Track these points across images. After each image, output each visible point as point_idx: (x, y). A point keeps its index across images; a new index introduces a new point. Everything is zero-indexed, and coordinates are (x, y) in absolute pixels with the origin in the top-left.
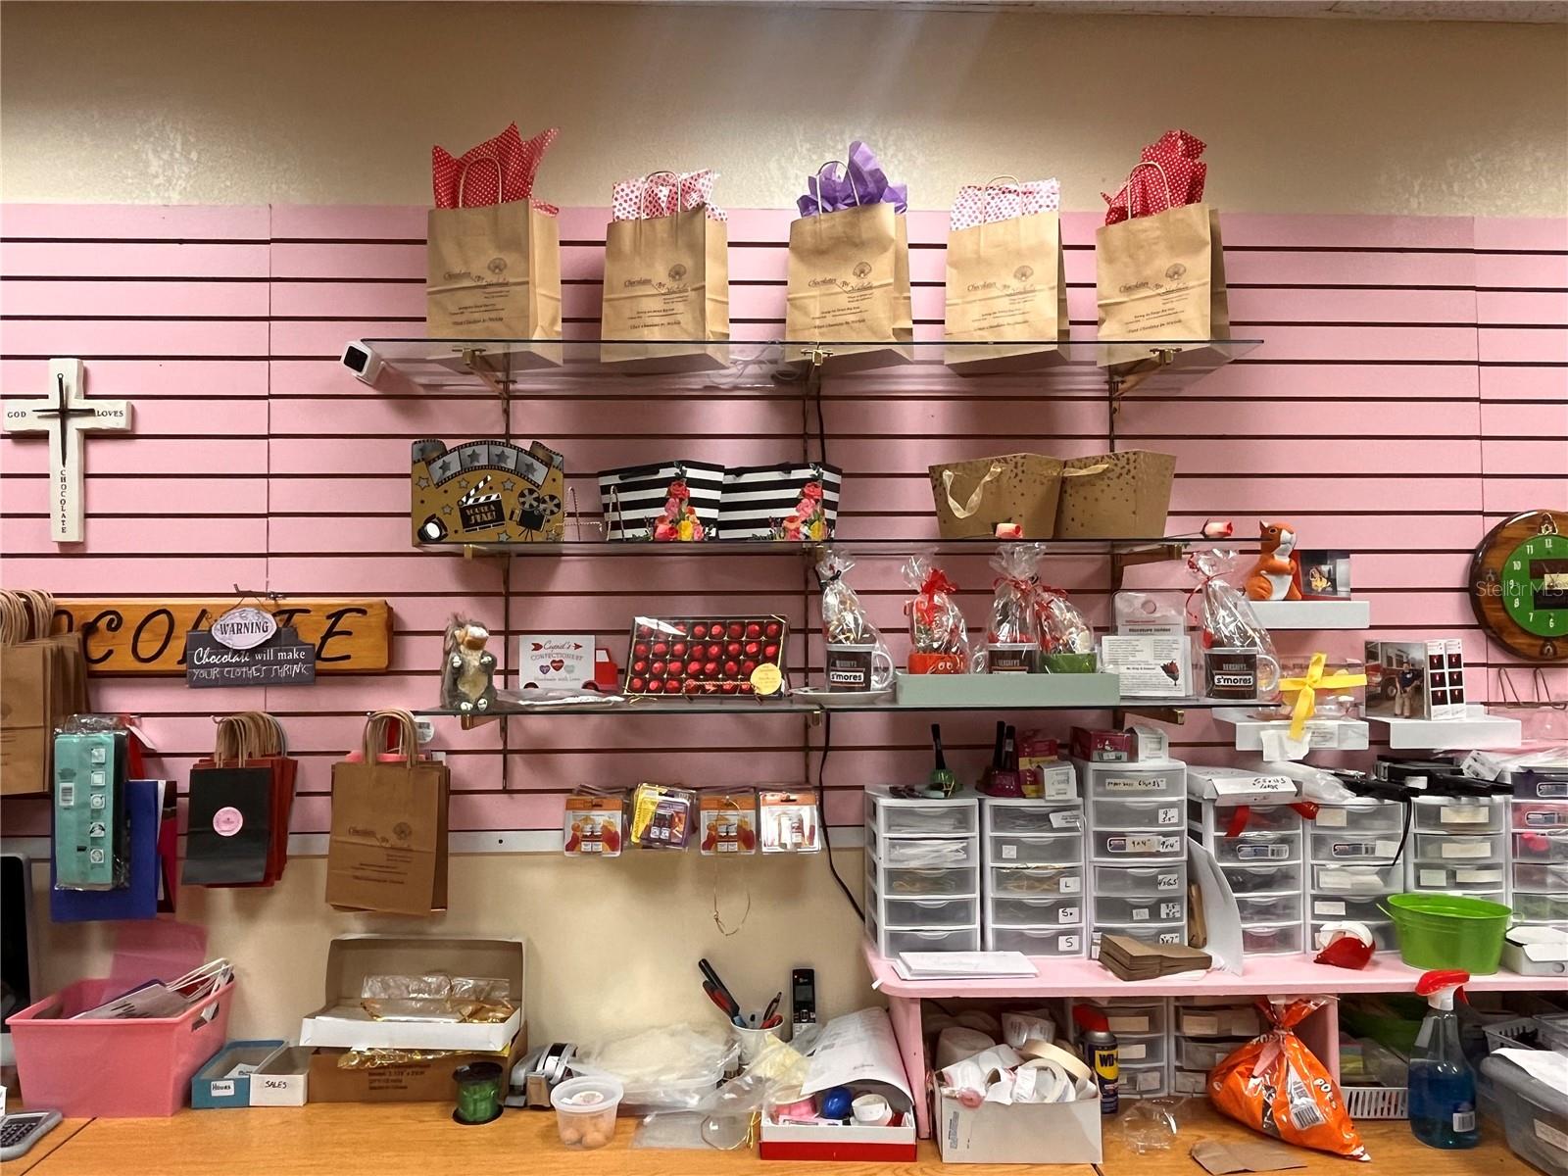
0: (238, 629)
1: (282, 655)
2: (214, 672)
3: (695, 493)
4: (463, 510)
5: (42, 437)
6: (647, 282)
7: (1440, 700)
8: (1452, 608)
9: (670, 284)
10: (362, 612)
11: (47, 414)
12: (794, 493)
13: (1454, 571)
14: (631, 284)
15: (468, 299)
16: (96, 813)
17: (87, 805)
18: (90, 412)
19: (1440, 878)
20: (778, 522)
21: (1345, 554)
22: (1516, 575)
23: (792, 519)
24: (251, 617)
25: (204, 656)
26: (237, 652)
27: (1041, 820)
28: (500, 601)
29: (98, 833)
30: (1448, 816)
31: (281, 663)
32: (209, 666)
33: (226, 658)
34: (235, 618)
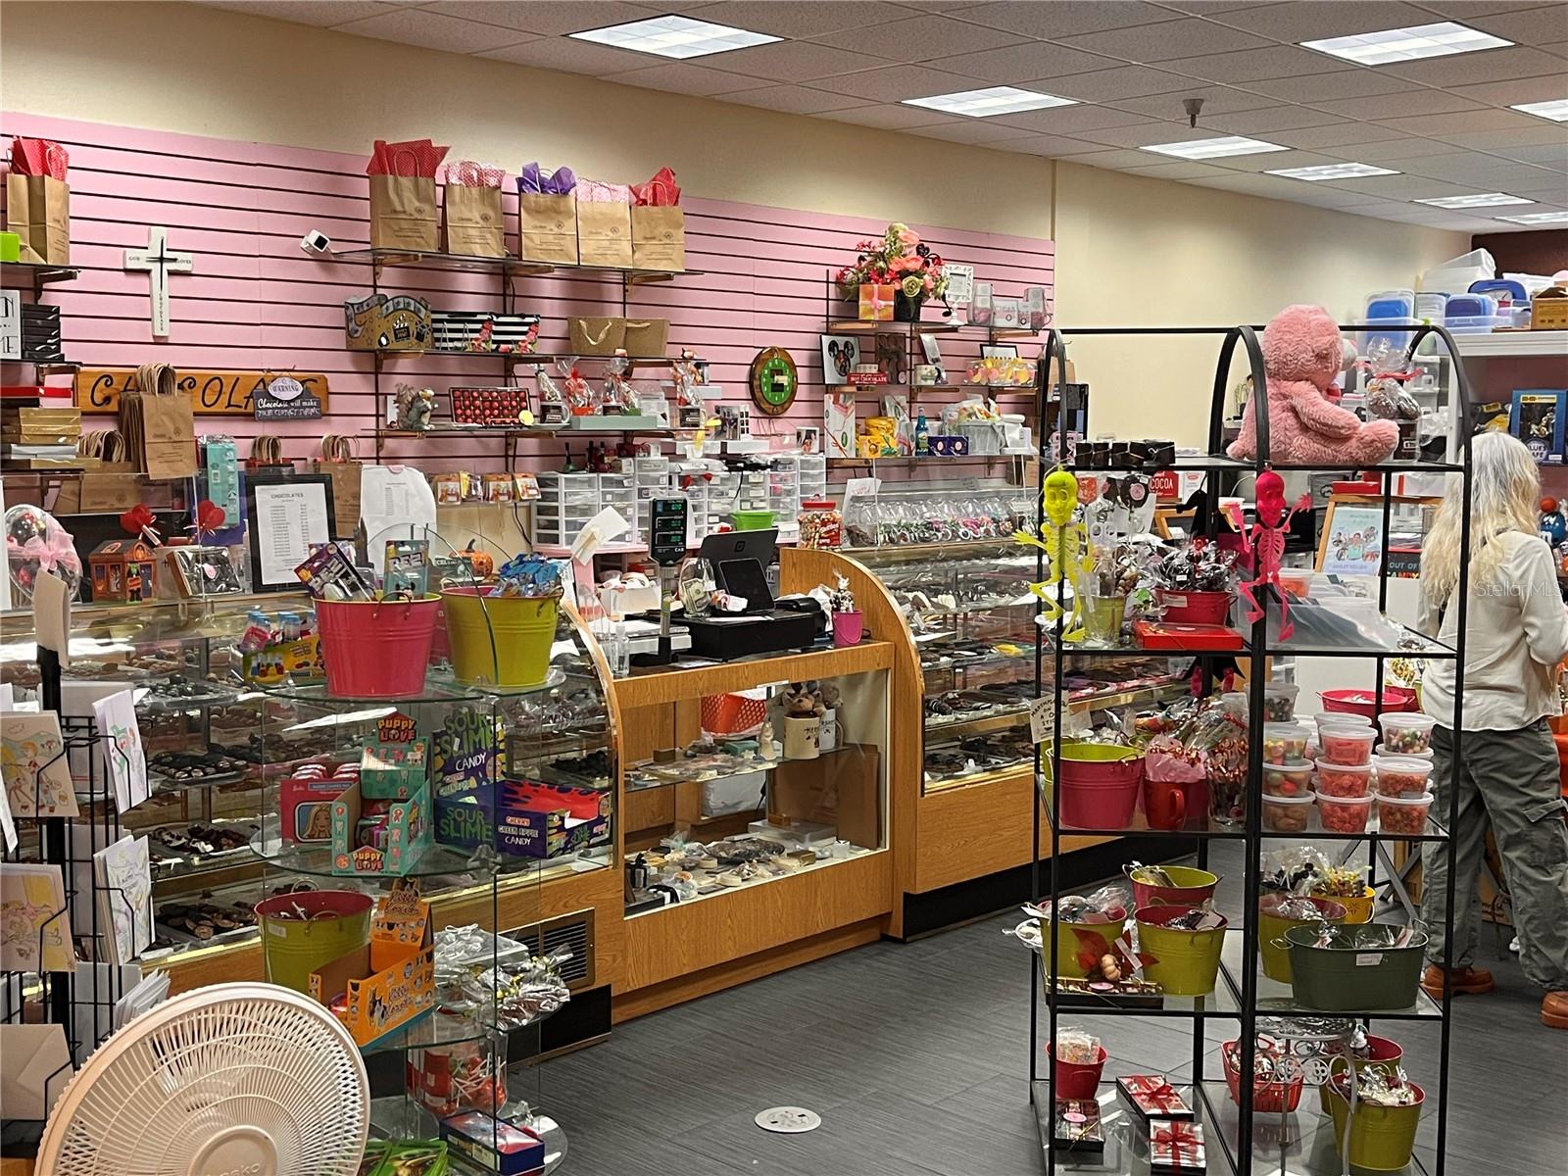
0: (283, 389)
1: (305, 404)
2: (270, 411)
3: (494, 328)
4: (395, 330)
5: (147, 272)
6: (470, 220)
7: (743, 432)
8: (743, 391)
9: (482, 223)
10: (315, 381)
11: (153, 260)
12: (525, 329)
13: (743, 373)
14: (462, 219)
15: (404, 224)
16: (231, 486)
17: (226, 482)
18: (175, 260)
19: (747, 505)
20: (516, 342)
21: (708, 364)
22: (765, 376)
23: (523, 341)
24: (288, 382)
25: (263, 403)
26: (281, 401)
27: (620, 483)
28: (373, 376)
29: (232, 496)
30: (751, 480)
31: (305, 407)
32: (266, 409)
33: (275, 405)
34: (279, 383)
